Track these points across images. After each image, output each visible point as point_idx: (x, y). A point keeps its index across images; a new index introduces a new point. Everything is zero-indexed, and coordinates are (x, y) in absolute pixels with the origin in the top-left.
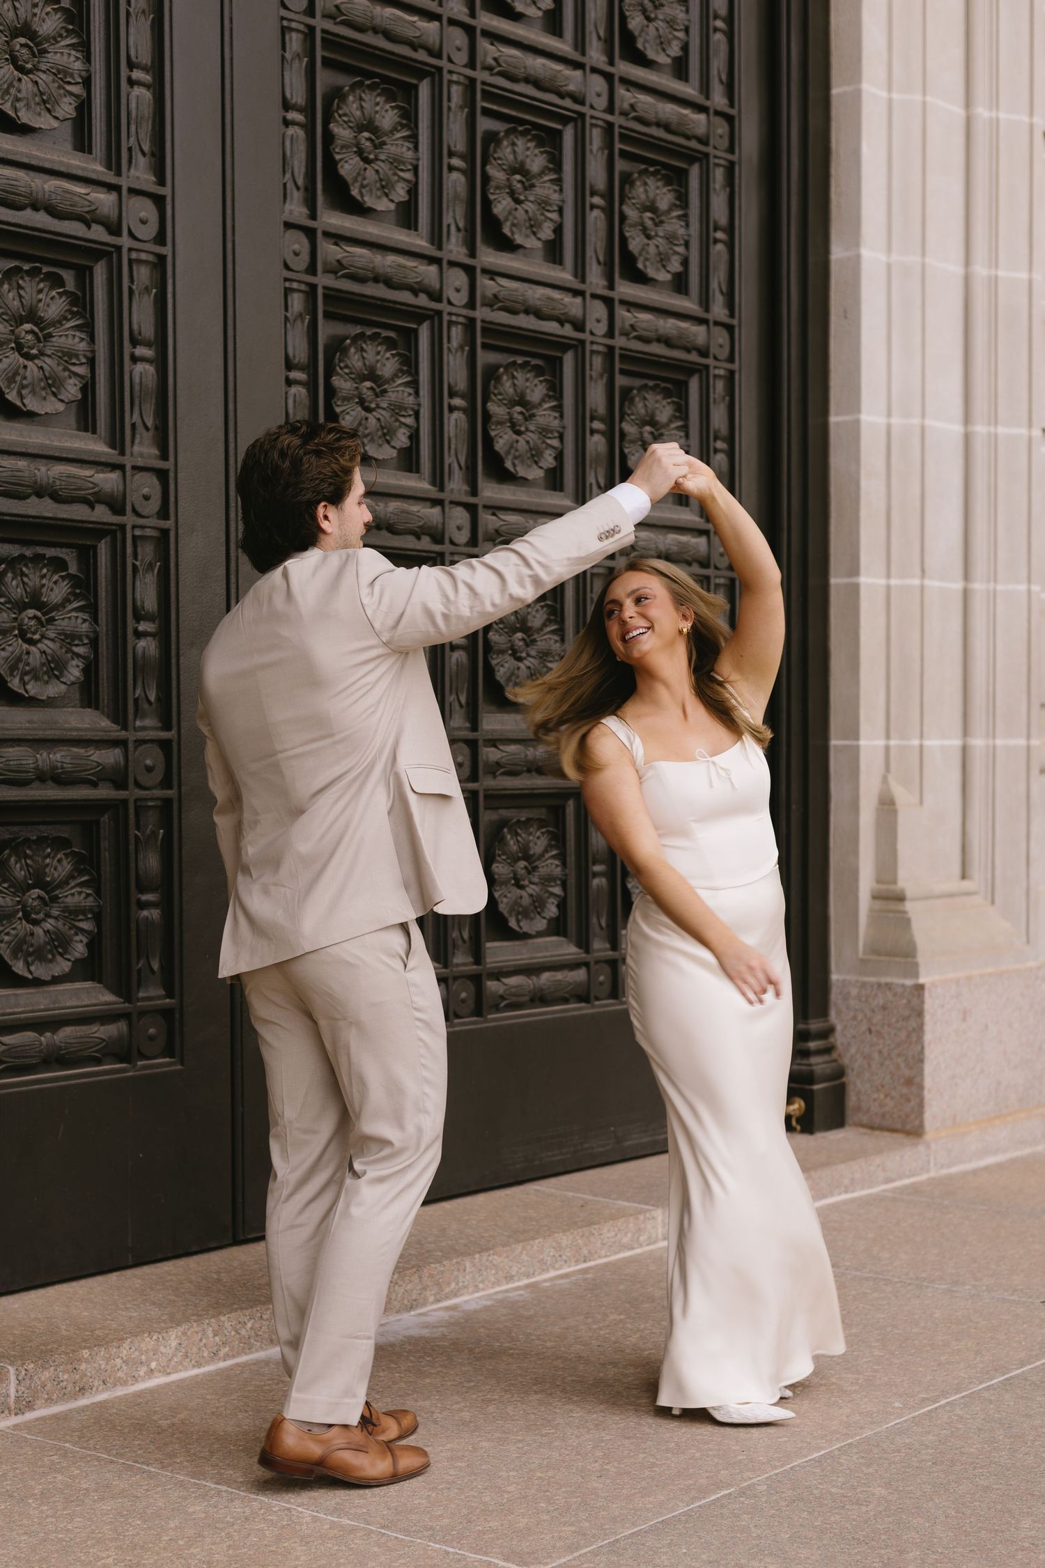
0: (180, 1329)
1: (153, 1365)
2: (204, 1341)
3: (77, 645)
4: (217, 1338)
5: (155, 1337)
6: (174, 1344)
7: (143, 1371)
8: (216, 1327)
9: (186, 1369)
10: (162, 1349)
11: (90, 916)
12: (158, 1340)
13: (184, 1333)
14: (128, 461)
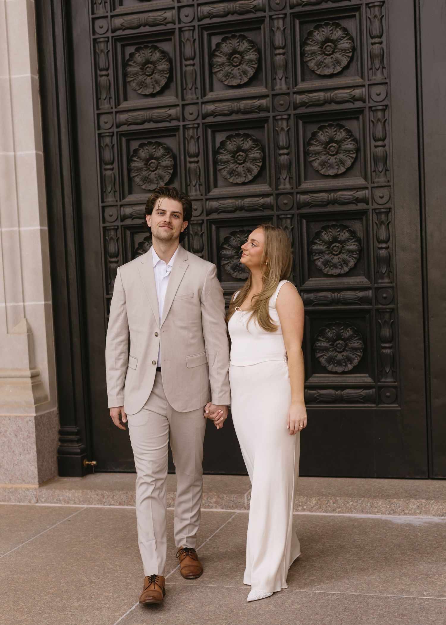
0: (317, 498)
1: (305, 507)
2: (328, 504)
3: (355, 254)
4: (335, 505)
5: (305, 498)
6: (314, 502)
7: (300, 508)
8: (334, 501)
9: (320, 512)
10: (309, 503)
11: (361, 351)
12: (307, 499)
13: (319, 499)
14: (370, 186)
